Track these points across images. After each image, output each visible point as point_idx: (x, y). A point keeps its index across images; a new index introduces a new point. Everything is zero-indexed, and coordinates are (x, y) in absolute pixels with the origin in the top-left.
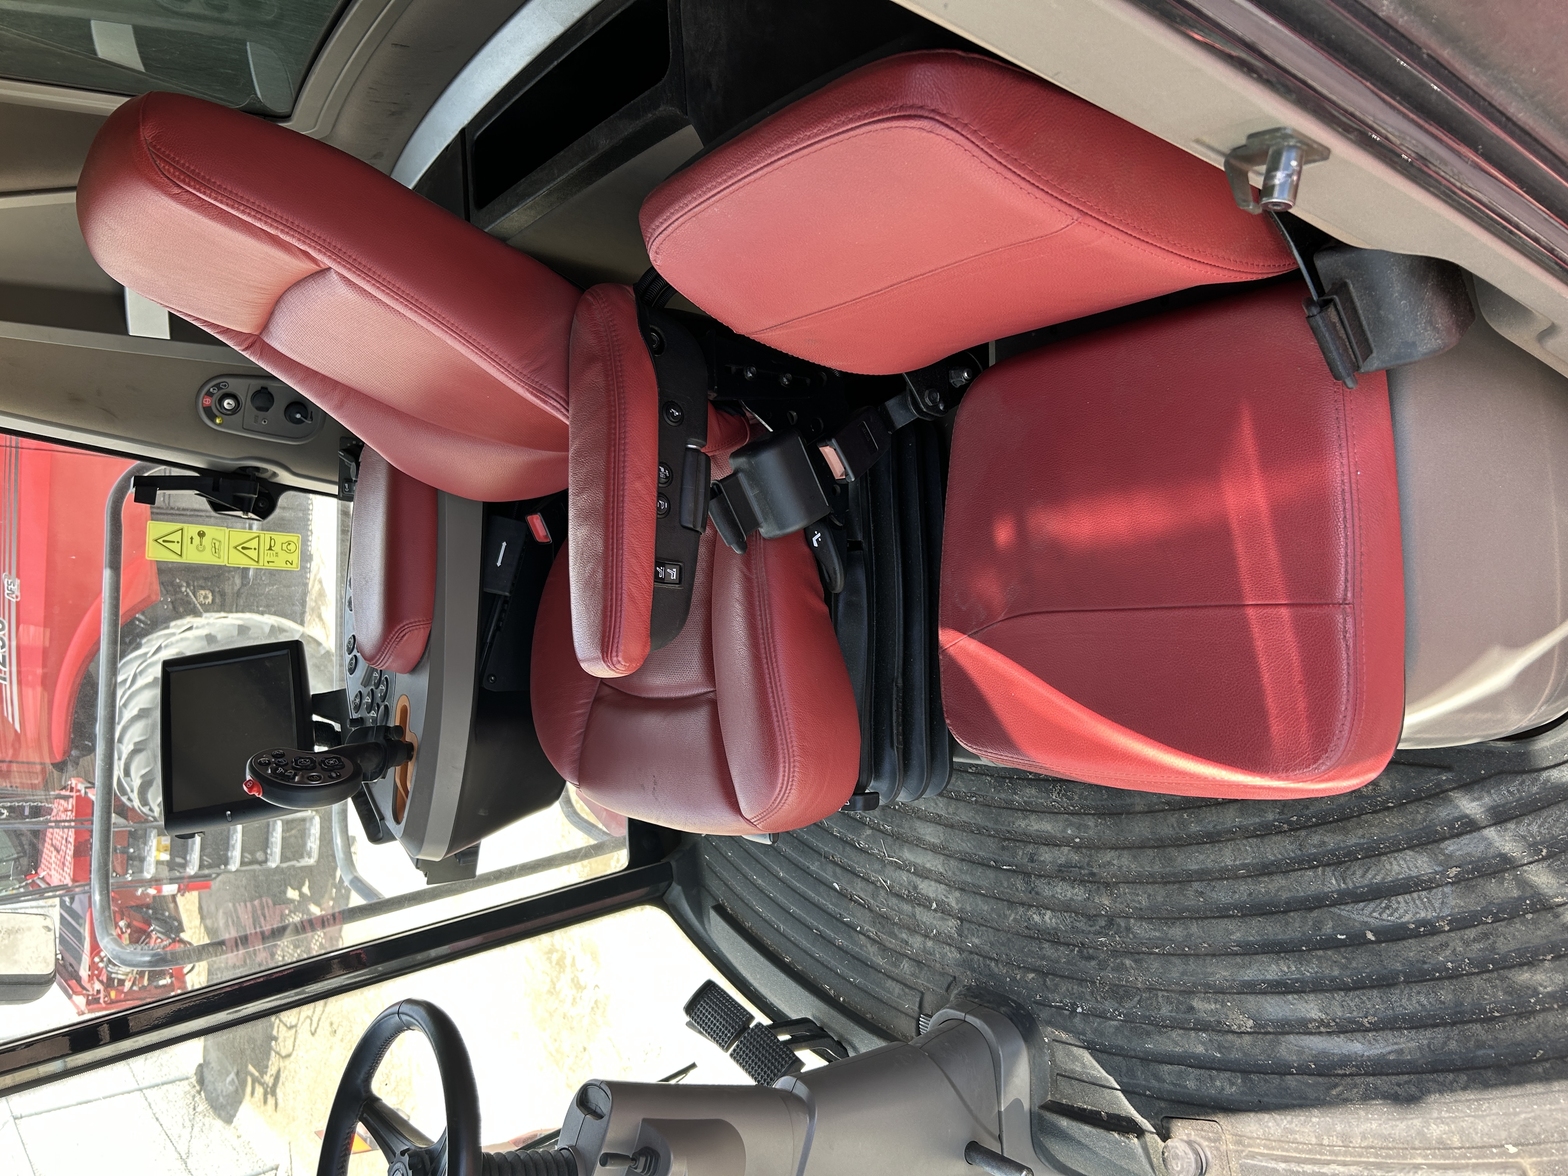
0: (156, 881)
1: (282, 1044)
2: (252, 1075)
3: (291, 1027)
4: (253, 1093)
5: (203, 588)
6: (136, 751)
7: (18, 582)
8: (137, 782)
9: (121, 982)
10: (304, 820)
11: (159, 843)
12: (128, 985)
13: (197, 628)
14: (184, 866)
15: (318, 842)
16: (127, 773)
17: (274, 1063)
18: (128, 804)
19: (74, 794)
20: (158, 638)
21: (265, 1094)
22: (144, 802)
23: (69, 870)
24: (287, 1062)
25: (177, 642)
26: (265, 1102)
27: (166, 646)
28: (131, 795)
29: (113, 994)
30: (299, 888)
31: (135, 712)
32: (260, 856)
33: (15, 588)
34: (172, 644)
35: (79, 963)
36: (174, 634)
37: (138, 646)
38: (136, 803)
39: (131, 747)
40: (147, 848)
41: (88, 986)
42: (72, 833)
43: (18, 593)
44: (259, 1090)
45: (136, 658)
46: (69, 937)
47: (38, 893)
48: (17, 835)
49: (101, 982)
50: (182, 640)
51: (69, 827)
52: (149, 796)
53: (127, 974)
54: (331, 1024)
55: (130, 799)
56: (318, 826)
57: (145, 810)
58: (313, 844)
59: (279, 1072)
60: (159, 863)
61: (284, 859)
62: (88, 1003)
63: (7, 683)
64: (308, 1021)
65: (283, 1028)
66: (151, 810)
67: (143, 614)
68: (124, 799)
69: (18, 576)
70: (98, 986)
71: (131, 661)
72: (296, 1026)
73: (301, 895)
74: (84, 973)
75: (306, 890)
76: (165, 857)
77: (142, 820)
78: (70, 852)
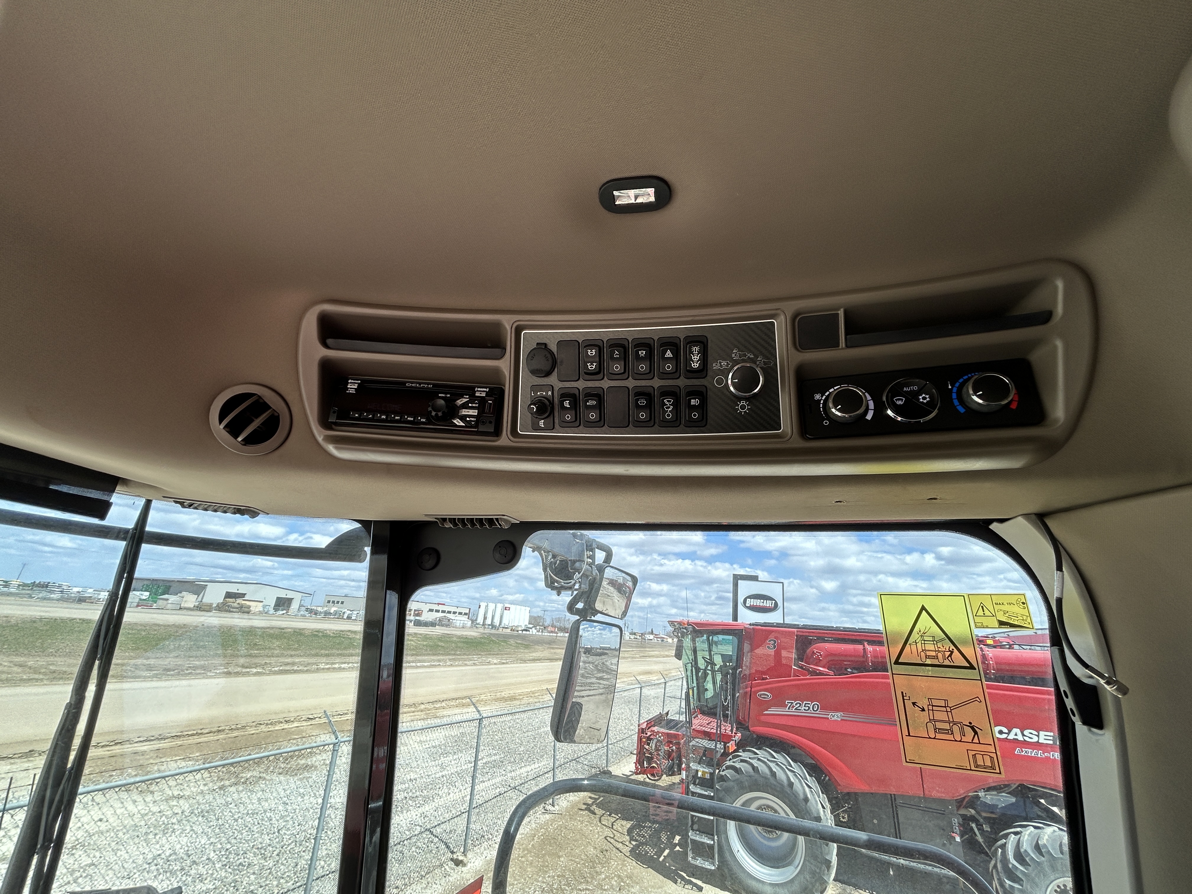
0: (688, 768)
1: (606, 818)
2: (598, 799)
3: (612, 825)
4: (590, 797)
5: (849, 816)
6: (753, 767)
7: (839, 719)
8: (737, 765)
9: (648, 744)
10: (713, 858)
11: (707, 772)
12: (647, 747)
13: (824, 812)
14: (694, 784)
15: (700, 865)
16: (742, 761)
17: (599, 812)
18: (728, 759)
19: (733, 734)
20: (816, 787)
21: (587, 804)
22: (728, 767)
23: (699, 728)
24: (598, 819)
25: (815, 798)
26: (584, 804)
27: (812, 792)
28: (732, 761)
29: (644, 740)
30: (679, 844)
31: (774, 770)
32: (696, 827)
33: (835, 718)
34: (813, 795)
35: (661, 727)
36: (819, 797)
37: (810, 775)
38: (728, 763)
39: (756, 765)
40: (704, 766)
41: (650, 730)
42: (715, 731)
43: (833, 719)
44: (590, 801)
45: (804, 773)
46: (672, 724)
47: (690, 713)
48: (715, 707)
49: (650, 735)
50: (817, 801)
51: (717, 730)
52: (730, 771)
53: (651, 747)
54: (607, 851)
55: (730, 759)
56: (709, 867)
57: (724, 767)
58: (699, 862)
59: (595, 814)
60: (697, 771)
61: (694, 842)
62: (643, 729)
63: (787, 710)
64: (612, 836)
65: (613, 820)
66: (724, 770)
67: (829, 779)
68: (731, 757)
69: (842, 720)
70: (649, 734)
71: (802, 770)
72: (612, 828)
73: (676, 845)
74: (656, 729)
75: (678, 848)
76: (700, 774)
77: (719, 765)
78: (706, 730)
